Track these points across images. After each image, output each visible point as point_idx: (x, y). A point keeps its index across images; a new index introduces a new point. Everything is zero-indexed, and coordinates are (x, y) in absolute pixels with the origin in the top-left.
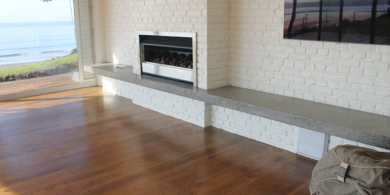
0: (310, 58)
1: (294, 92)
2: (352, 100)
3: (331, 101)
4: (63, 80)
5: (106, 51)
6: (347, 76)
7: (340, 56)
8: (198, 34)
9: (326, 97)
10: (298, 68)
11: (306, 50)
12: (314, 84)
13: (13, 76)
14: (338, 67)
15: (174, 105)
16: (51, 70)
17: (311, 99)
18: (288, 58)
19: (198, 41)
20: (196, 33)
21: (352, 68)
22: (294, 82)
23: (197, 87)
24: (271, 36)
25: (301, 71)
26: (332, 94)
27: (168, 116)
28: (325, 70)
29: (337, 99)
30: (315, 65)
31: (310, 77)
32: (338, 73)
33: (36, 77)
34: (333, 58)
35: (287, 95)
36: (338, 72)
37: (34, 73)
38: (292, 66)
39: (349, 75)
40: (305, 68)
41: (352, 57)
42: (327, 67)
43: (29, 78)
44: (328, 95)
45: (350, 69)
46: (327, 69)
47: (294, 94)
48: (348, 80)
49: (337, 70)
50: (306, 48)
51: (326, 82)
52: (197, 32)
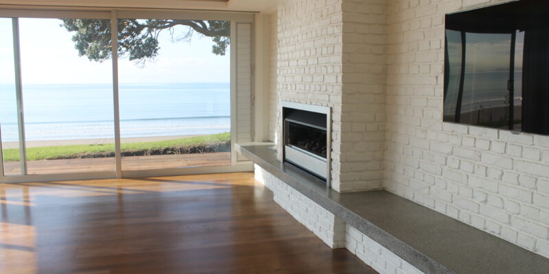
0: (480, 157)
1: (459, 212)
2: (540, 237)
3: (508, 235)
4: (222, 160)
5: (268, 126)
6: (532, 193)
7: (522, 157)
8: (334, 110)
9: (501, 227)
10: (465, 171)
11: (475, 143)
12: (485, 201)
13: (173, 150)
14: (519, 175)
15: (307, 209)
16: (220, 145)
17: (480, 226)
18: (452, 153)
19: (333, 119)
20: (331, 109)
21: (539, 179)
22: (458, 194)
23: (330, 187)
24: (432, 117)
25: (468, 178)
26: (510, 223)
27: (302, 224)
28: (501, 179)
29: (517, 233)
30: (486, 168)
31: (480, 188)
32: (518, 187)
33: (199, 152)
34: (513, 159)
35: (449, 215)
36: (519, 184)
37: (199, 148)
38: (457, 167)
39: (535, 191)
40: (473, 173)
41: (540, 160)
42: (503, 174)
43: (190, 153)
44: (505, 223)
45: (537, 180)
46: (503, 178)
47: (458, 215)
48: (534, 201)
49: (518, 180)
50: (475, 139)
51: (502, 199)
52: (332, 106)
